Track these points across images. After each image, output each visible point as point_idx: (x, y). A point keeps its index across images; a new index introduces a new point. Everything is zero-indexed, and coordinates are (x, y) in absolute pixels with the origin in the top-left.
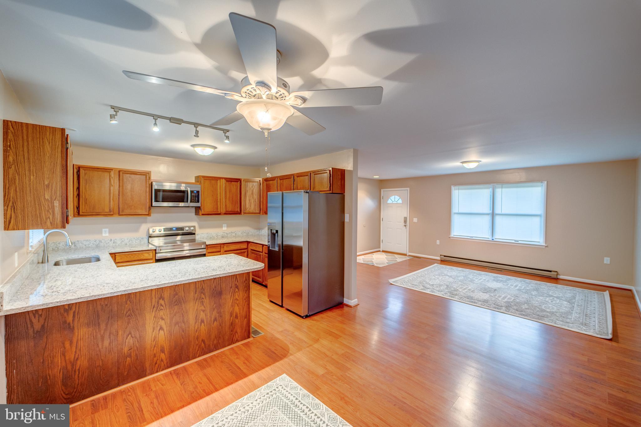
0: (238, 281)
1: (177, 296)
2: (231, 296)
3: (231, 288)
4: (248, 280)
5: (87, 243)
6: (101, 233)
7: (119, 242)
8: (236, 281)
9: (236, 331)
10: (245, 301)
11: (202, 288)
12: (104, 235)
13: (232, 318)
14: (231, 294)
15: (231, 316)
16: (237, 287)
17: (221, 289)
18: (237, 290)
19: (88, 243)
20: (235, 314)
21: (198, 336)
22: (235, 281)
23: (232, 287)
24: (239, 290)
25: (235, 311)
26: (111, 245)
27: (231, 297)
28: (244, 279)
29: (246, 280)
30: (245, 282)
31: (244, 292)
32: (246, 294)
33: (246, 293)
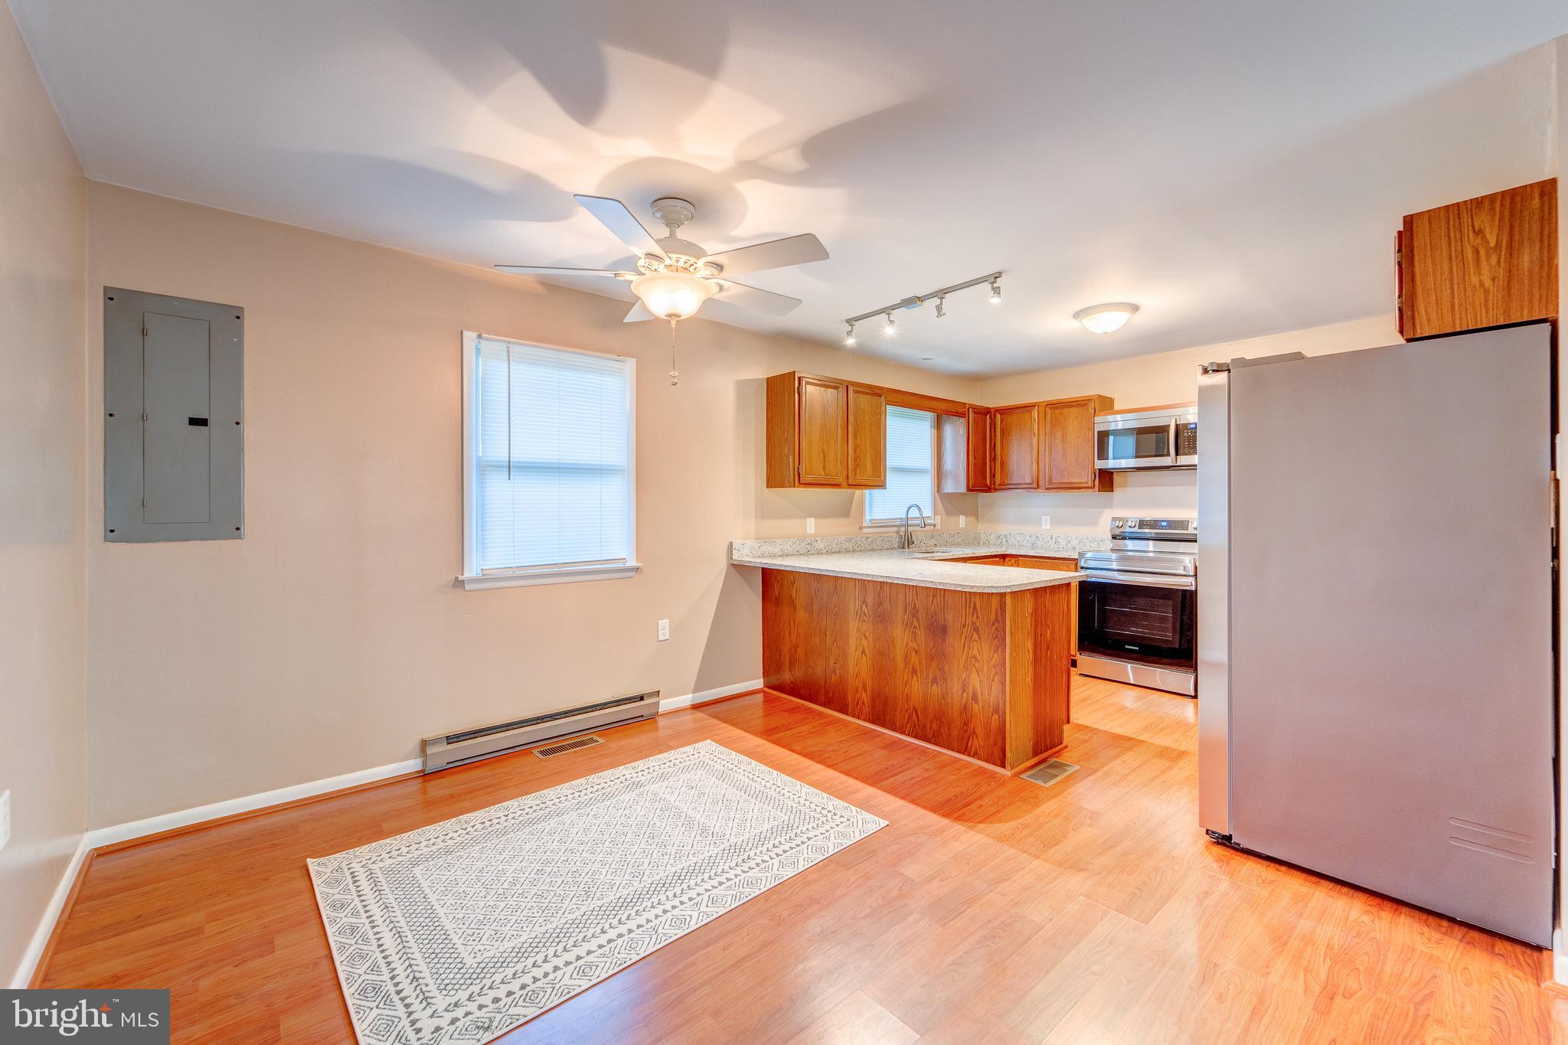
0: (978, 617)
1: (881, 607)
2: (964, 645)
3: (964, 626)
4: (1000, 621)
5: (1020, 539)
6: (1040, 523)
7: (1063, 543)
8: (975, 616)
9: (974, 730)
10: (994, 671)
11: (915, 607)
12: (1044, 527)
13: (965, 695)
14: (963, 641)
15: (964, 691)
16: (976, 630)
17: (945, 621)
18: (975, 636)
19: (1022, 538)
20: (971, 690)
21: (907, 694)
22: (973, 614)
23: (966, 626)
24: (980, 638)
25: (971, 683)
26: (1052, 546)
27: (964, 648)
28: (993, 616)
29: (997, 620)
30: (994, 624)
31: (992, 648)
32: (996, 655)
33: (996, 651)
